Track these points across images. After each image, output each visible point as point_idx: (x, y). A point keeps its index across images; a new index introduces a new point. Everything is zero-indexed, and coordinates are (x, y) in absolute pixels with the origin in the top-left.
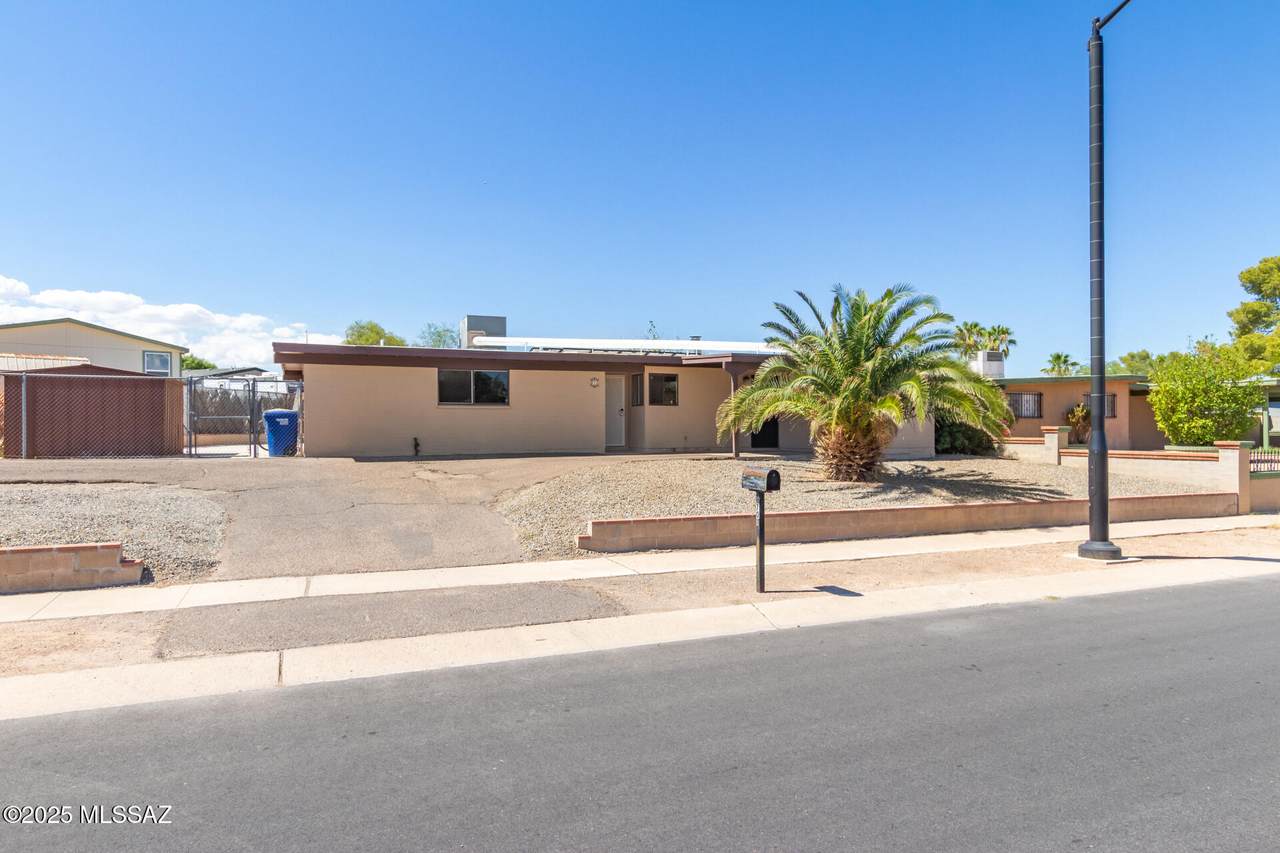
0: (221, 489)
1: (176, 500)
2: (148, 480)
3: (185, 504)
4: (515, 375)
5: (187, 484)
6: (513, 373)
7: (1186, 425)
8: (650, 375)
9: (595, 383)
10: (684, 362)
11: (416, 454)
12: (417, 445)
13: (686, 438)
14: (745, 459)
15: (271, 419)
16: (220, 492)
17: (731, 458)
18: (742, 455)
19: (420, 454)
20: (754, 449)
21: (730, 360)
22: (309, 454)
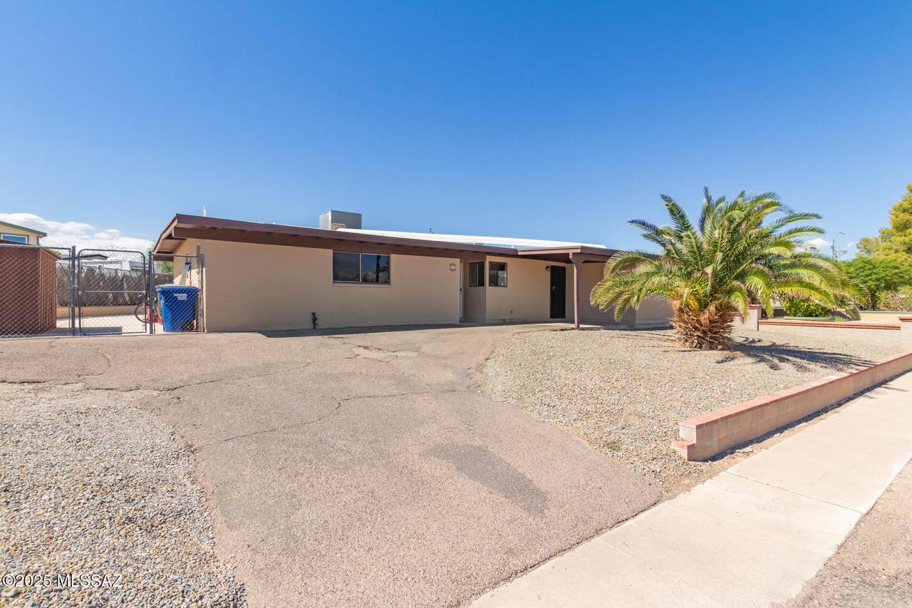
0: (146, 388)
1: (87, 413)
2: (29, 377)
3: (104, 422)
4: (395, 258)
5: (94, 381)
6: (393, 257)
7: (806, 304)
8: (490, 262)
9: (453, 267)
10: (520, 253)
11: (315, 328)
12: (315, 319)
13: (511, 312)
14: (583, 329)
15: (168, 294)
16: (146, 392)
17: (573, 329)
18: (581, 326)
19: (317, 327)
20: (552, 320)
21: (579, 251)
22: (212, 330)
